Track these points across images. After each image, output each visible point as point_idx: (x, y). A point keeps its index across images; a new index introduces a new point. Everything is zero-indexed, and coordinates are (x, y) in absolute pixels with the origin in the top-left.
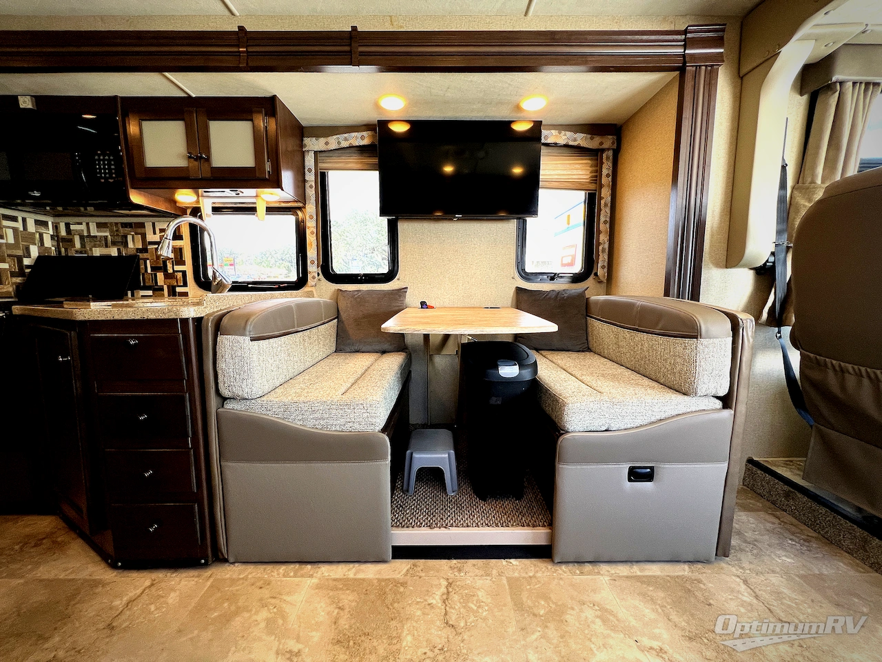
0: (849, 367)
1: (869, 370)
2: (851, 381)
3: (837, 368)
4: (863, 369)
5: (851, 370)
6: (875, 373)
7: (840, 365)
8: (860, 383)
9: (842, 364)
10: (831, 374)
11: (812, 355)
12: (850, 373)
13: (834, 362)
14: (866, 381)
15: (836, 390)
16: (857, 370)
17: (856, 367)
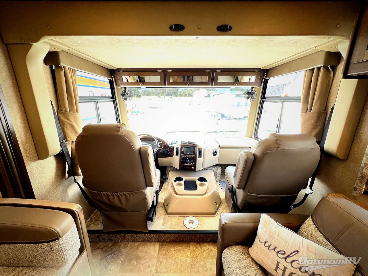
0: (109, 193)
1: (115, 193)
2: (111, 197)
3: (106, 195)
4: (114, 193)
5: (110, 194)
6: (117, 194)
7: (106, 194)
8: (114, 198)
9: (107, 193)
10: (104, 197)
11: (95, 192)
12: (110, 195)
13: (104, 193)
14: (115, 197)
15: (107, 202)
16: (112, 194)
17: (111, 193)
